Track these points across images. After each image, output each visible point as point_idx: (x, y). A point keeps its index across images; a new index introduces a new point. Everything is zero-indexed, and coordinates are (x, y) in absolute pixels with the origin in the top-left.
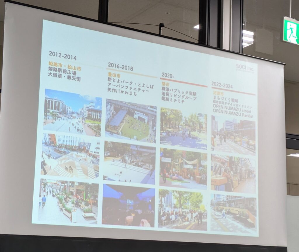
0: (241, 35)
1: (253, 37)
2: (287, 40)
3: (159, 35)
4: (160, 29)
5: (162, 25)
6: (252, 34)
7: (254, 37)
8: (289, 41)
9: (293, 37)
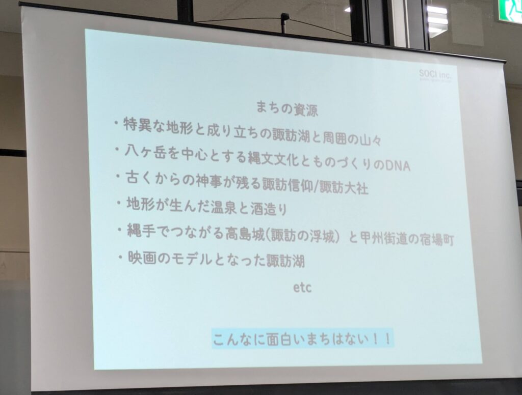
0: (424, 15)
1: (446, 16)
2: (506, 18)
4: (283, 24)
5: (284, 17)
6: (444, 11)
7: (449, 16)
8: (510, 20)
9: (516, 11)
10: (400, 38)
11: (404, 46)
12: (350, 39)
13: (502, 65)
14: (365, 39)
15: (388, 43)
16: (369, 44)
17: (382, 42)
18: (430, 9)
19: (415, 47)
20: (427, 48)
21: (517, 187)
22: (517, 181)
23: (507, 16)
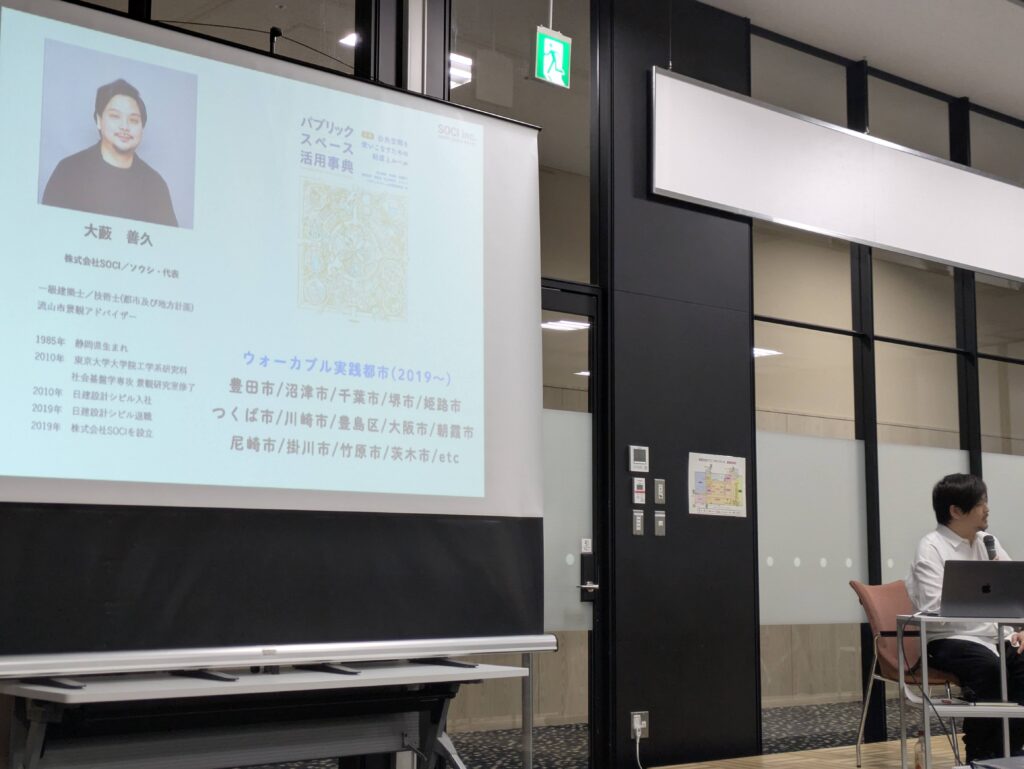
0: (447, 65)
1: (470, 68)
2: (544, 77)
3: (271, 54)
4: (272, 41)
5: (275, 32)
6: (468, 62)
7: (474, 70)
8: (548, 79)
9: (557, 70)
10: (414, 82)
11: (419, 91)
12: (351, 72)
13: (537, 132)
14: (372, 74)
15: (400, 84)
16: (377, 83)
17: (392, 82)
18: (454, 57)
19: (434, 95)
20: (446, 97)
21: (542, 286)
22: (543, 279)
23: (545, 73)
